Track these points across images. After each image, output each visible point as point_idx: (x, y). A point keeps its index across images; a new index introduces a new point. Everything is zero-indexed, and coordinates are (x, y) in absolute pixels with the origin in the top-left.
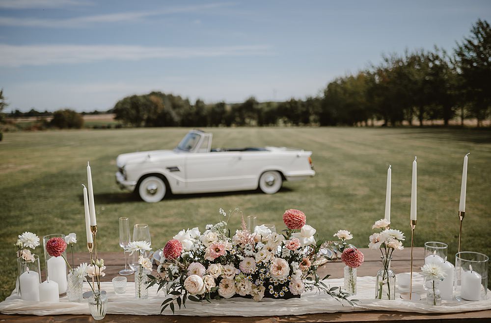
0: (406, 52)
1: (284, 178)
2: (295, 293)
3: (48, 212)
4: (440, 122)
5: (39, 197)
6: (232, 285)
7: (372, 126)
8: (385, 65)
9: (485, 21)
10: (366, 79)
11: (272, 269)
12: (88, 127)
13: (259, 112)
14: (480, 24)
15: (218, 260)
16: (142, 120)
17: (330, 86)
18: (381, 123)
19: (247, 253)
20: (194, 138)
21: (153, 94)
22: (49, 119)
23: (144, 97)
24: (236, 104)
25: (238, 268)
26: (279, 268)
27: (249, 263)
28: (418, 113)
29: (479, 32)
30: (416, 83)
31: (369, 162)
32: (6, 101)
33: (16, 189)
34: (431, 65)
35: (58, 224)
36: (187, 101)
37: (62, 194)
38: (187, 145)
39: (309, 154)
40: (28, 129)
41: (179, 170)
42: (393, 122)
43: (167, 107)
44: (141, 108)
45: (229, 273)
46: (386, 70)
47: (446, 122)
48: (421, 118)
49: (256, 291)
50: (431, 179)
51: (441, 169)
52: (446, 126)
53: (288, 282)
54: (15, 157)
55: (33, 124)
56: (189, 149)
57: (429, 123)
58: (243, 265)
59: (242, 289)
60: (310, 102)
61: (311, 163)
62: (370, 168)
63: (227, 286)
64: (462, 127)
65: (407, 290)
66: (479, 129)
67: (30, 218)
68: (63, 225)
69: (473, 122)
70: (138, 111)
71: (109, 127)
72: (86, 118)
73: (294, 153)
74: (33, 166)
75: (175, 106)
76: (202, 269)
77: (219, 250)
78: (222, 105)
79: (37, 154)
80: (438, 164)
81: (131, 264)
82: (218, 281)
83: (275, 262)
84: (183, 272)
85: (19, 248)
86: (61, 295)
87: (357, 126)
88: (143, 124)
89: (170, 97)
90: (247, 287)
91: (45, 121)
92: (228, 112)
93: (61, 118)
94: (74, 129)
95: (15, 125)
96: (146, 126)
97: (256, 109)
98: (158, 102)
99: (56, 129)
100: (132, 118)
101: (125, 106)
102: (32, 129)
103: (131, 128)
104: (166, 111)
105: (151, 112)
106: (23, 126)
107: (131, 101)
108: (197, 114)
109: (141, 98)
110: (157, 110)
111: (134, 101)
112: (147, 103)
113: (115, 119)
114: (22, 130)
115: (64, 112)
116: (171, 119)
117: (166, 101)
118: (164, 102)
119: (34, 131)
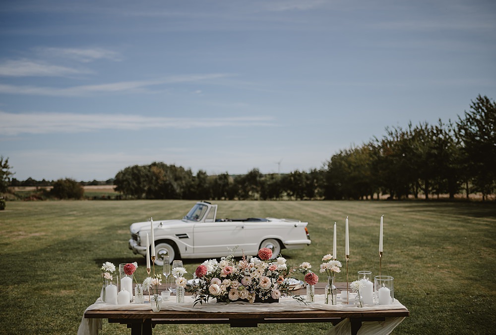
0: (410, 126)
1: (282, 246)
2: (275, 298)
3: (72, 273)
4: (446, 196)
5: (58, 260)
6: (237, 292)
7: (378, 199)
8: (390, 138)
9: (486, 98)
10: (371, 151)
11: (261, 283)
12: (87, 198)
13: (262, 184)
14: (480, 99)
15: (228, 277)
16: (143, 191)
17: (334, 158)
18: (386, 196)
19: (246, 273)
20: (201, 209)
21: (154, 164)
22: (48, 189)
23: (144, 167)
24: (240, 176)
25: (241, 282)
26: (265, 282)
27: (247, 279)
28: (424, 187)
29: (480, 107)
30: (420, 156)
31: (366, 234)
32: (10, 170)
33: (35, 253)
34: (434, 138)
35: (82, 281)
36: (189, 173)
37: (78, 258)
38: (194, 215)
39: (306, 224)
40: (28, 198)
41: (187, 237)
42: (399, 196)
43: (169, 178)
44: (142, 180)
45: (235, 285)
46: (390, 143)
47: (452, 196)
48: (426, 192)
49: (250, 297)
50: (421, 248)
51: (434, 240)
52: (451, 199)
53: (270, 291)
54: (22, 225)
55: (32, 194)
56: (197, 218)
57: (435, 196)
58: (244, 281)
59: (243, 294)
60: (315, 174)
61: (307, 233)
62: (366, 239)
63: (233, 294)
64: (467, 201)
65: (346, 301)
66: (483, 203)
67: (55, 277)
68: (86, 282)
69: (478, 196)
70: (139, 183)
71: (109, 198)
72: (86, 188)
73: (293, 223)
74: (43, 233)
75: (177, 179)
76: (219, 282)
77: (229, 270)
78: (225, 177)
79: (43, 223)
80: (432, 236)
81: (169, 288)
82: (228, 289)
83: (263, 279)
84: (208, 283)
85: (103, 271)
86: (130, 301)
87: (362, 200)
88: (144, 195)
89: (173, 168)
90: (245, 294)
91: (44, 190)
92: (231, 184)
93: (61, 187)
94: (74, 198)
95: (14, 194)
96: (147, 198)
97: (260, 181)
98: (160, 172)
99: (56, 199)
100: (133, 188)
101: (126, 176)
102: (31, 198)
103: (132, 199)
104: (168, 182)
105: (152, 183)
106: (23, 195)
107: (133, 171)
108: (199, 185)
109: (143, 168)
110: (159, 180)
111: (135, 171)
112: (149, 174)
113: (116, 189)
114: (21, 199)
115: (65, 181)
116: (173, 191)
117: (168, 172)
118: (167, 172)
119: (33, 200)
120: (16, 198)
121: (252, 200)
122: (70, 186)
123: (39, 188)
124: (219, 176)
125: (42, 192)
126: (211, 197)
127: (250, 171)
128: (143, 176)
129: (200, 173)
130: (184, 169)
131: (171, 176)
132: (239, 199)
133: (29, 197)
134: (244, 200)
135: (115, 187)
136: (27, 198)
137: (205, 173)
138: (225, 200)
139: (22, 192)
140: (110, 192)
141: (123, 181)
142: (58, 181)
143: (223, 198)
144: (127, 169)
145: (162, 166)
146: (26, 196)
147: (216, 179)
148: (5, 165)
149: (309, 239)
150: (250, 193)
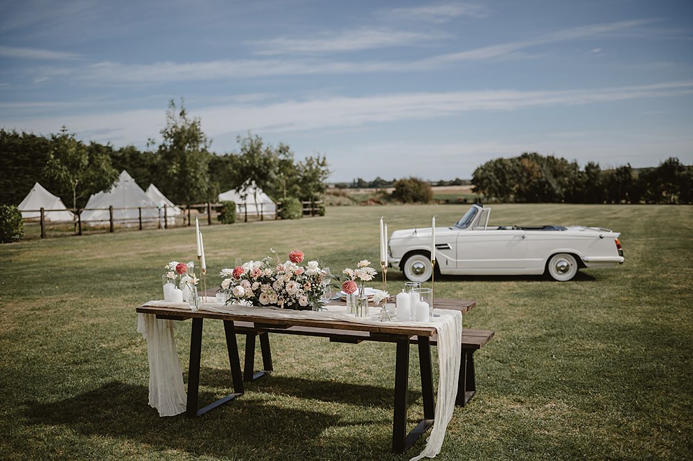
12: (438, 201)
13: (683, 180)
16: (510, 192)
21: (525, 156)
22: (390, 191)
23: (512, 160)
24: (648, 170)
25: (272, 286)
36: (575, 166)
39: (617, 234)
41: (449, 248)
43: (546, 174)
44: (507, 177)
45: (266, 289)
55: (370, 197)
58: (274, 284)
61: (619, 247)
70: (504, 181)
71: (465, 202)
72: (434, 189)
75: (556, 174)
77: (256, 273)
78: (626, 171)
88: (512, 198)
89: (551, 161)
90: (274, 299)
91: (385, 193)
92: (635, 180)
93: (404, 188)
94: (420, 203)
95: (349, 197)
96: (516, 202)
97: (679, 175)
98: (533, 167)
99: (398, 203)
100: (497, 189)
101: (487, 172)
102: (369, 202)
103: (495, 202)
104: (543, 180)
105: (522, 182)
106: (359, 199)
107: (495, 165)
108: (588, 183)
109: (509, 162)
110: (531, 178)
111: (499, 166)
112: (517, 169)
113: (474, 190)
114: (357, 203)
115: (409, 181)
116: (552, 192)
117: (545, 165)
118: (542, 166)
119: (371, 205)
120: (351, 202)
121: (667, 204)
122: (415, 187)
123: (379, 190)
124: (617, 169)
125: (382, 195)
126: (605, 200)
127: (663, 162)
128: (509, 172)
129: (590, 167)
130: (566, 162)
131: (548, 172)
132: (647, 203)
133: (366, 202)
134: (654, 203)
135: (473, 187)
136: (364, 202)
137: (598, 166)
138: (626, 203)
139: (359, 195)
140: (466, 193)
141: (483, 179)
142: (401, 181)
143: (623, 201)
144: (488, 164)
145: (535, 157)
146: (364, 200)
147: (612, 174)
148: (323, 162)
149: (622, 256)
150: (664, 194)
